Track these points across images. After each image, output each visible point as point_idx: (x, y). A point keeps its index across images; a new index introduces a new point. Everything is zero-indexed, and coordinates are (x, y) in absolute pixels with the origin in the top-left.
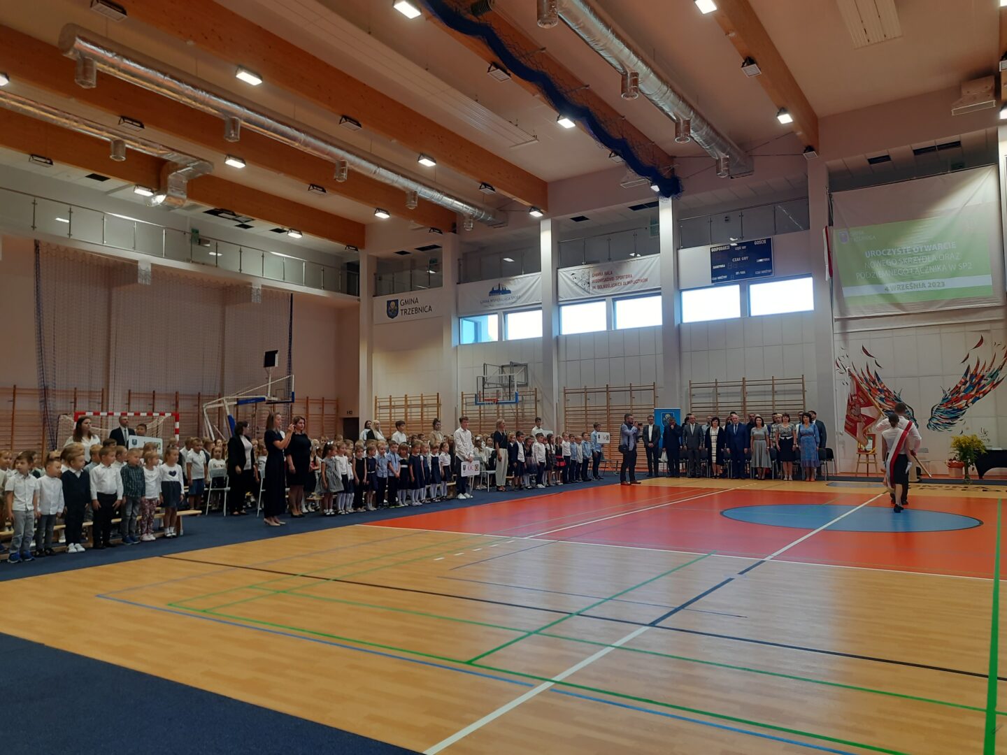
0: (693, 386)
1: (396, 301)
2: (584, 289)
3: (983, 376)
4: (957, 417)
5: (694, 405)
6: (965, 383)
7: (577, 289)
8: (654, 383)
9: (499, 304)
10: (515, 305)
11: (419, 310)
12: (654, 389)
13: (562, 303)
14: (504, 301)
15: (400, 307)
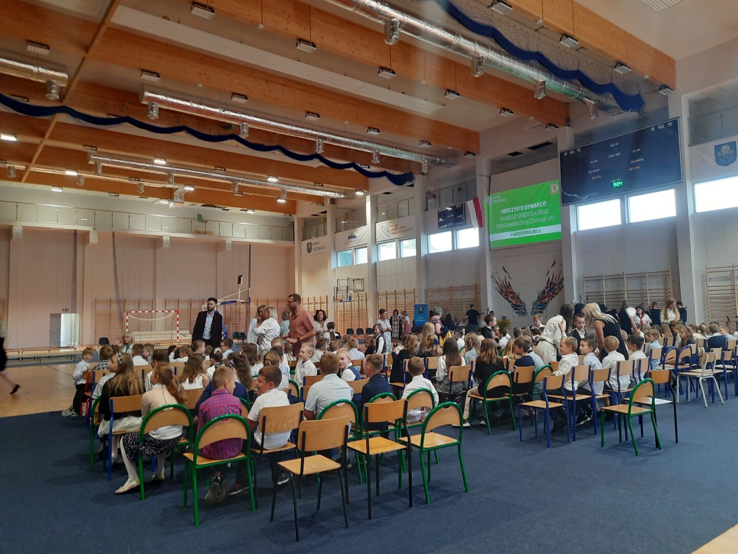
1: (311, 243)
2: (387, 235)
3: (555, 283)
4: (544, 308)
6: (547, 288)
7: (383, 234)
8: (414, 289)
9: (352, 244)
10: (358, 244)
11: (320, 248)
12: (414, 293)
13: (377, 243)
14: (354, 242)
15: (312, 247)
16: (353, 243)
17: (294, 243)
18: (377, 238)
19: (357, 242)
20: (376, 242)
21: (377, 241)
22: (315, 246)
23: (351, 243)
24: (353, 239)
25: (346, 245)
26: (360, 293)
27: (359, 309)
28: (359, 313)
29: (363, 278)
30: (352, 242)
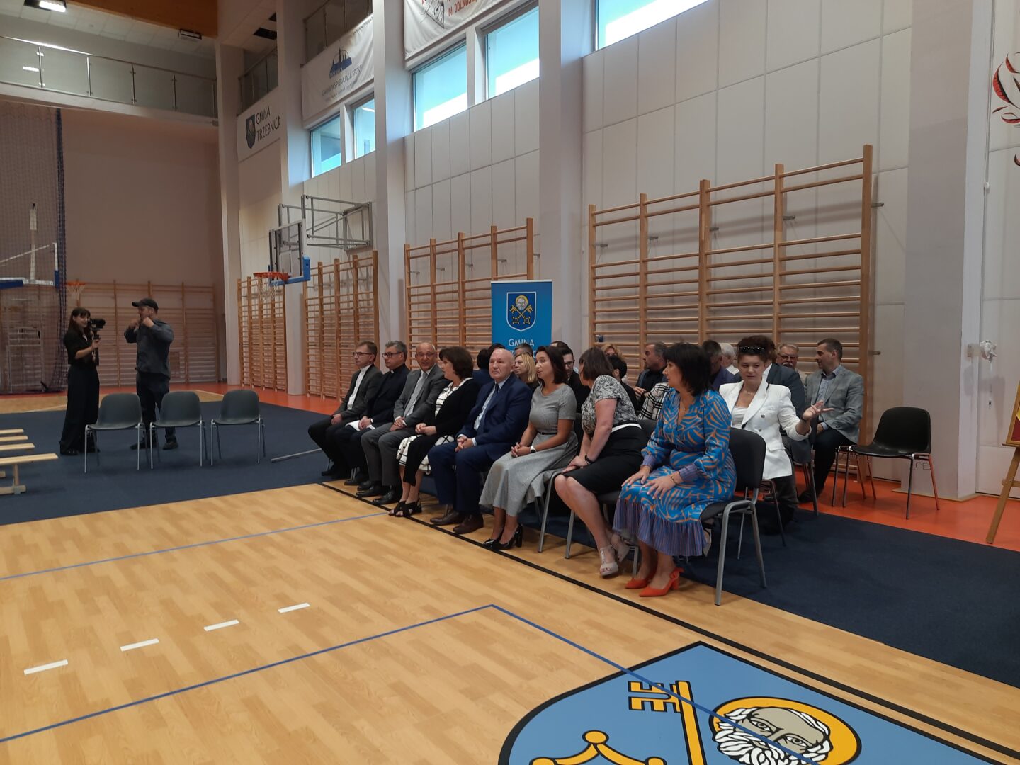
0: (599, 219)
1: (253, 118)
2: (436, 21)
5: (599, 272)
7: (427, 24)
8: (530, 222)
9: (341, 91)
10: (356, 87)
11: (272, 127)
12: (529, 238)
13: (410, 64)
14: (348, 83)
15: (258, 127)
16: (344, 85)
17: (216, 124)
18: (408, 45)
19: (353, 79)
20: (404, 61)
21: (408, 56)
22: (263, 123)
23: (338, 89)
24: (344, 73)
25: (328, 100)
26: (360, 255)
27: (356, 311)
28: (357, 324)
29: (367, 201)
30: (340, 82)
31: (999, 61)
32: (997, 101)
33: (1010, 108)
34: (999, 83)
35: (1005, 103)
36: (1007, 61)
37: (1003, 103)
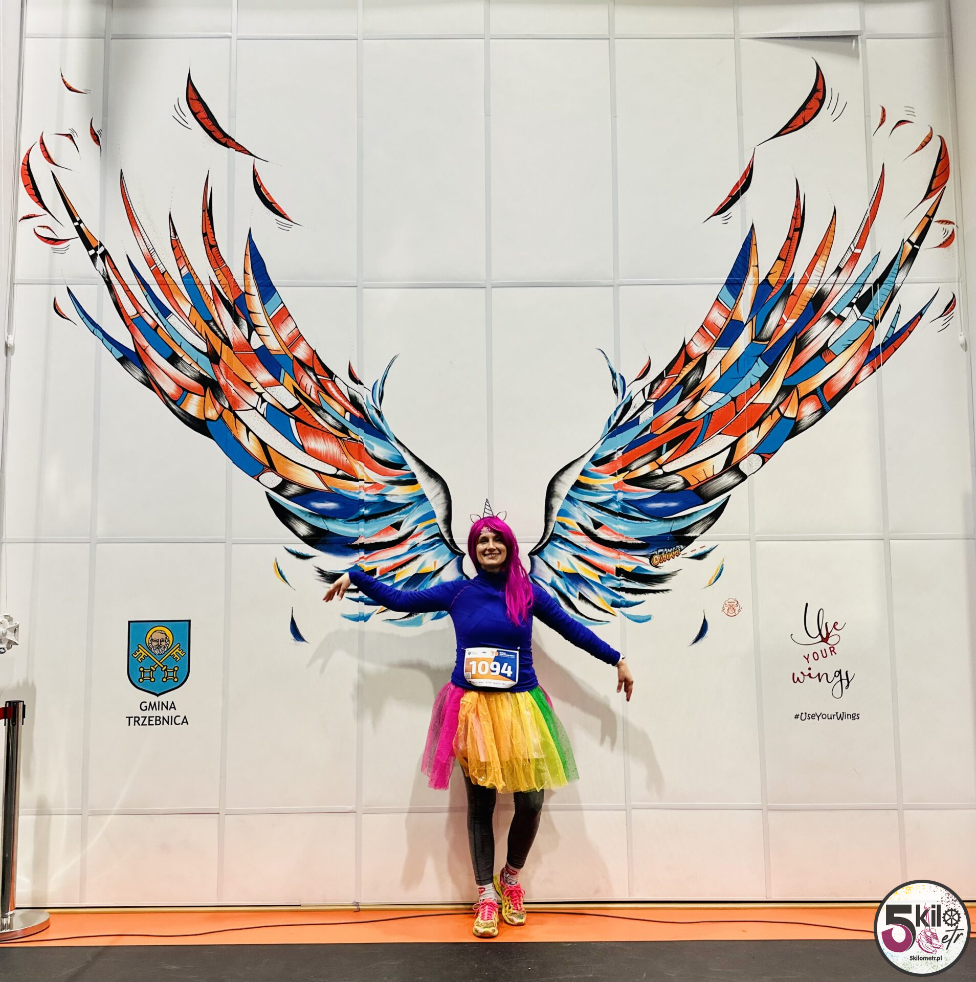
31: (29, 140)
32: (28, 204)
33: (47, 220)
34: (30, 175)
35: (39, 210)
36: (42, 143)
37: (37, 209)
